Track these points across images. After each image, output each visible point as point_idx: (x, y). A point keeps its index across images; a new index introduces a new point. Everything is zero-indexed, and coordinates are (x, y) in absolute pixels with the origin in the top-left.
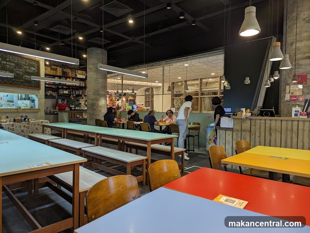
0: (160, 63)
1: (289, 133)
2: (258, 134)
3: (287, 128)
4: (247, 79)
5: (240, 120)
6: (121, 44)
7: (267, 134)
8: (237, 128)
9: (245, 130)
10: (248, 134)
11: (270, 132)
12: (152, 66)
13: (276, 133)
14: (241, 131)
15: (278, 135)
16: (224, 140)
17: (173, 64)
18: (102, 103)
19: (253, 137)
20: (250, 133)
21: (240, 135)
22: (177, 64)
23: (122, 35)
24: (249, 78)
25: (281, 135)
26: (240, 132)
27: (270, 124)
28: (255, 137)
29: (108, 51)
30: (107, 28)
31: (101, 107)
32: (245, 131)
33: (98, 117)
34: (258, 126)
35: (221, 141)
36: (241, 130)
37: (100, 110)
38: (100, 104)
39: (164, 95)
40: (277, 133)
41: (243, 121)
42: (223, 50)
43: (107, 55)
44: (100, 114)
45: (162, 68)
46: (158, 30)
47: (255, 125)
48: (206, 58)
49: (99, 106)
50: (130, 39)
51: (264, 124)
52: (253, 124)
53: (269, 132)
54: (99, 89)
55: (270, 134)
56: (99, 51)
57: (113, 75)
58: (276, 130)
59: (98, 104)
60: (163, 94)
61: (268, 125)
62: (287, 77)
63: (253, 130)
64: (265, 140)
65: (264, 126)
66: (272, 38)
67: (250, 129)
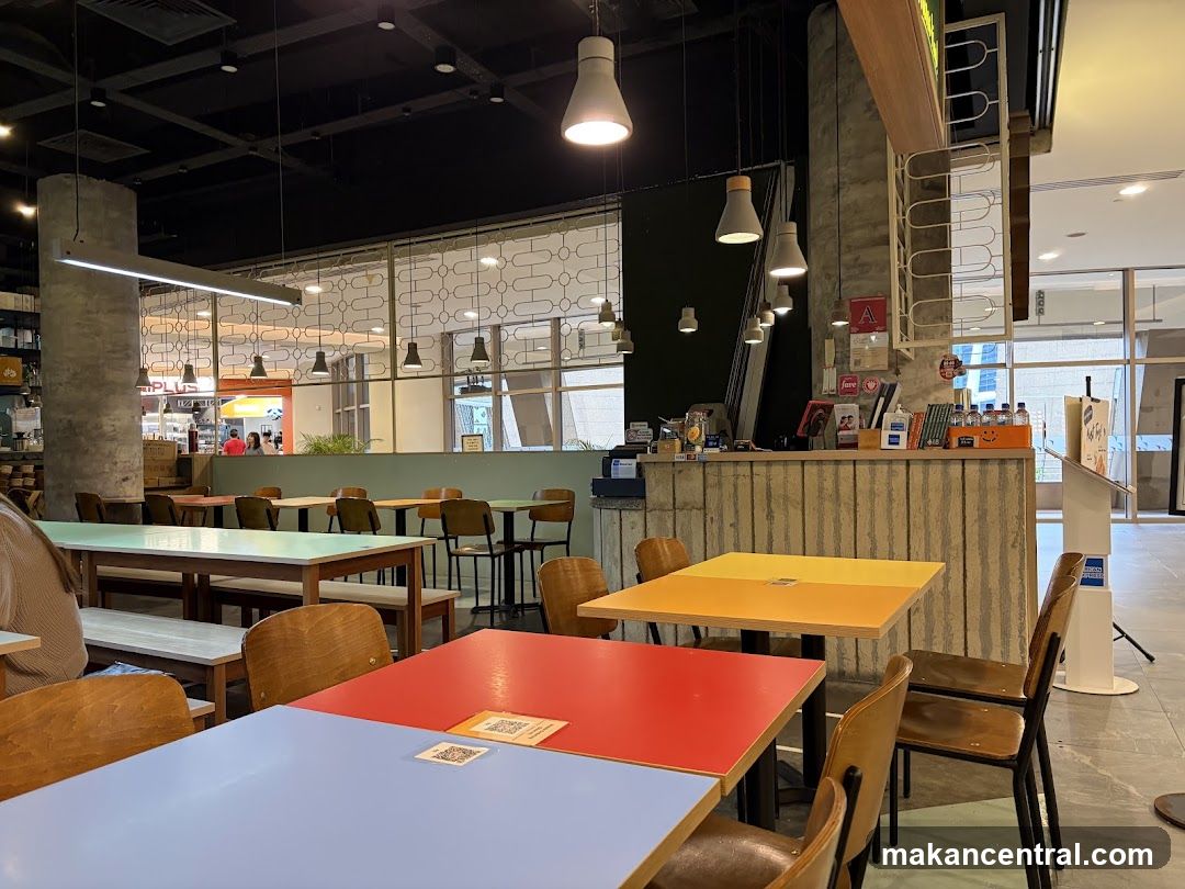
0: (375, 249)
1: (828, 505)
2: (729, 518)
3: (821, 490)
4: (687, 315)
5: (670, 467)
6: (196, 163)
7: (760, 515)
8: (662, 500)
9: (686, 504)
10: (697, 516)
11: (769, 506)
12: (342, 263)
13: (786, 509)
14: (674, 508)
15: (795, 514)
16: (618, 548)
17: (432, 256)
18: (117, 424)
19: (715, 528)
20: (705, 515)
21: (670, 524)
22: (447, 254)
23: (197, 127)
24: (692, 310)
25: (803, 514)
26: (671, 513)
27: (769, 479)
28: (721, 529)
29: (144, 193)
30: (123, 92)
31: (113, 439)
32: (689, 507)
33: (99, 487)
34: (728, 488)
35: (607, 552)
36: (674, 504)
37: (111, 455)
38: (105, 428)
39: (396, 382)
40: (791, 510)
41: (680, 472)
42: (615, 206)
43: (134, 210)
44: (107, 470)
45: (385, 272)
46: (357, 114)
47: (720, 485)
48: (556, 237)
49: (102, 435)
50: (239, 146)
51: (748, 480)
52: (711, 480)
53: (765, 507)
54: (101, 361)
55: (770, 516)
56: (95, 190)
57: (171, 297)
58: (786, 498)
59: (98, 427)
60: (395, 378)
61: (760, 481)
62: (825, 307)
63: (712, 505)
64: (753, 536)
65: (749, 486)
66: (778, 167)
67: (702, 501)
